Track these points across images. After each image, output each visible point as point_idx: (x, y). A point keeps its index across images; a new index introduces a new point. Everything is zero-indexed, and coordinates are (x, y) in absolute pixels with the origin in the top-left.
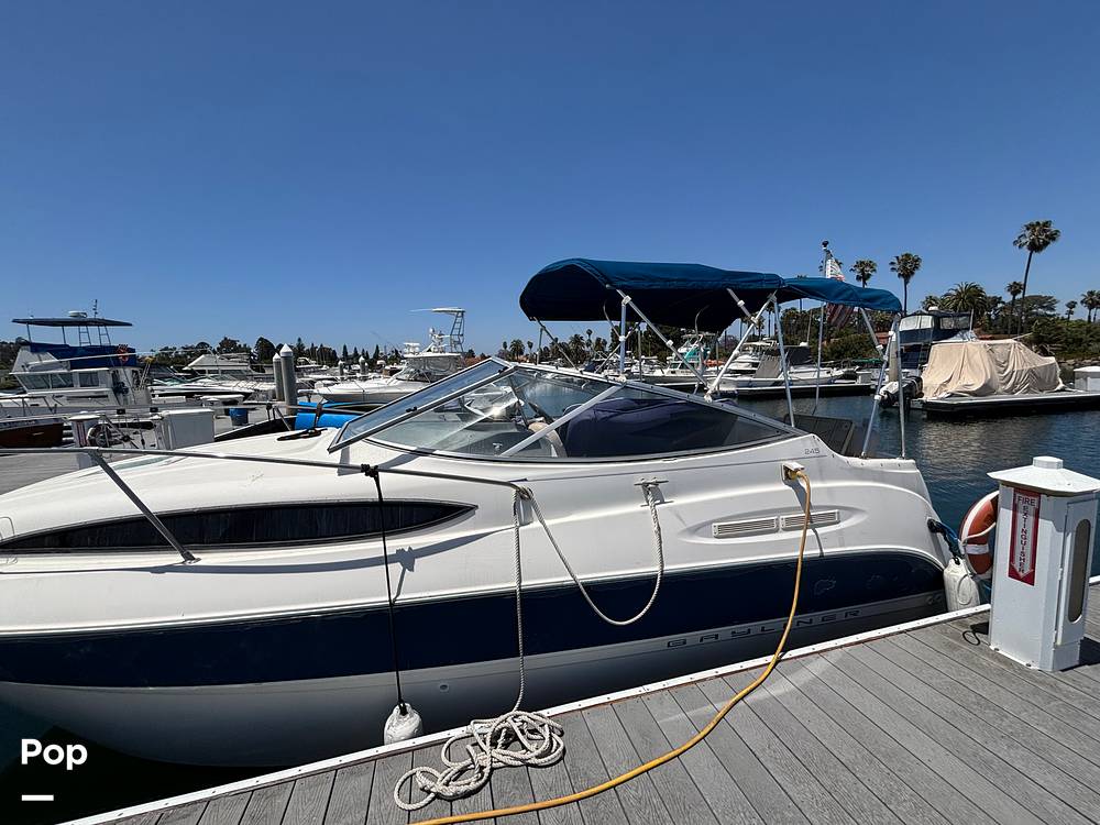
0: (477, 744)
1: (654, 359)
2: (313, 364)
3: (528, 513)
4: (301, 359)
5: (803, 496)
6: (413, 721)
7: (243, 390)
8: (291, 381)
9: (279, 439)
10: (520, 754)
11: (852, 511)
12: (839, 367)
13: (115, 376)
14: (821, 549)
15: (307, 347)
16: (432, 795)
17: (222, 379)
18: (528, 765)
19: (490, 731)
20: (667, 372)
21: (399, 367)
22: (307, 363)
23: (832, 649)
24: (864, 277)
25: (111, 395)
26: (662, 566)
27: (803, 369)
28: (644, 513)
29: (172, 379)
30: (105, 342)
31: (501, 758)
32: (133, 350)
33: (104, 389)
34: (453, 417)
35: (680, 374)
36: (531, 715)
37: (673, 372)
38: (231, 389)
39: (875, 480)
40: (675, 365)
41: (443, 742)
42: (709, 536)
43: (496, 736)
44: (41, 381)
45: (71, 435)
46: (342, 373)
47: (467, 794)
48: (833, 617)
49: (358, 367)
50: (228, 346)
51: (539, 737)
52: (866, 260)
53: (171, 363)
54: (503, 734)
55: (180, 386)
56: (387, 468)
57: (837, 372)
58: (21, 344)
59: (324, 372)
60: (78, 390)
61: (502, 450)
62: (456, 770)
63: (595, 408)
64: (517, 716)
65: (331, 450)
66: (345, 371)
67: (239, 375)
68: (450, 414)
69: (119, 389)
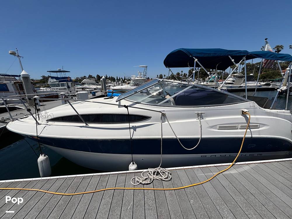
0: (150, 174)
1: (201, 79)
2: (110, 81)
3: (164, 119)
4: (107, 80)
5: (247, 120)
6: (135, 166)
7: (94, 88)
8: (105, 85)
9: (104, 99)
10: (160, 177)
11: (264, 125)
12: (264, 81)
13: (68, 84)
14: (252, 135)
15: (108, 77)
16: (139, 183)
17: (90, 85)
18: (162, 180)
19: (153, 171)
20: (205, 83)
21: (130, 82)
22: (108, 81)
23: (252, 164)
24: (279, 51)
25: (67, 88)
26: (201, 136)
27: (250, 82)
28: (197, 121)
29: (79, 85)
30: (65, 76)
31: (155, 177)
32: (71, 78)
33: (66, 87)
34: (145, 94)
35: (209, 84)
36: (163, 169)
37: (207, 83)
38: (91, 87)
39: (274, 116)
40: (208, 81)
41: (142, 172)
42: (216, 129)
43: (154, 173)
44: (54, 85)
45: (60, 97)
46: (117, 84)
47: (147, 184)
48: (253, 155)
49: (120, 82)
50: (90, 77)
51: (165, 174)
52: (280, 45)
53: (78, 81)
54: (156, 172)
55: (81, 87)
56: (130, 106)
57: (262, 83)
58: (49, 77)
59: (112, 83)
60: (61, 87)
61: (158, 103)
62: (145, 178)
63: (184, 92)
64: (160, 169)
65: (117, 101)
66: (117, 83)
67: (93, 84)
68: (144, 94)
69: (68, 87)
